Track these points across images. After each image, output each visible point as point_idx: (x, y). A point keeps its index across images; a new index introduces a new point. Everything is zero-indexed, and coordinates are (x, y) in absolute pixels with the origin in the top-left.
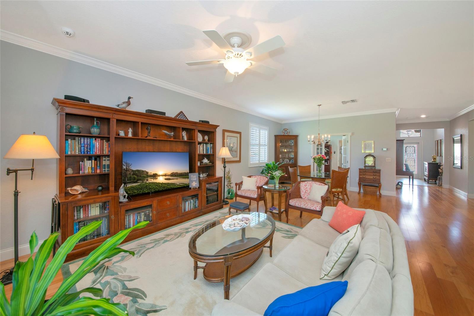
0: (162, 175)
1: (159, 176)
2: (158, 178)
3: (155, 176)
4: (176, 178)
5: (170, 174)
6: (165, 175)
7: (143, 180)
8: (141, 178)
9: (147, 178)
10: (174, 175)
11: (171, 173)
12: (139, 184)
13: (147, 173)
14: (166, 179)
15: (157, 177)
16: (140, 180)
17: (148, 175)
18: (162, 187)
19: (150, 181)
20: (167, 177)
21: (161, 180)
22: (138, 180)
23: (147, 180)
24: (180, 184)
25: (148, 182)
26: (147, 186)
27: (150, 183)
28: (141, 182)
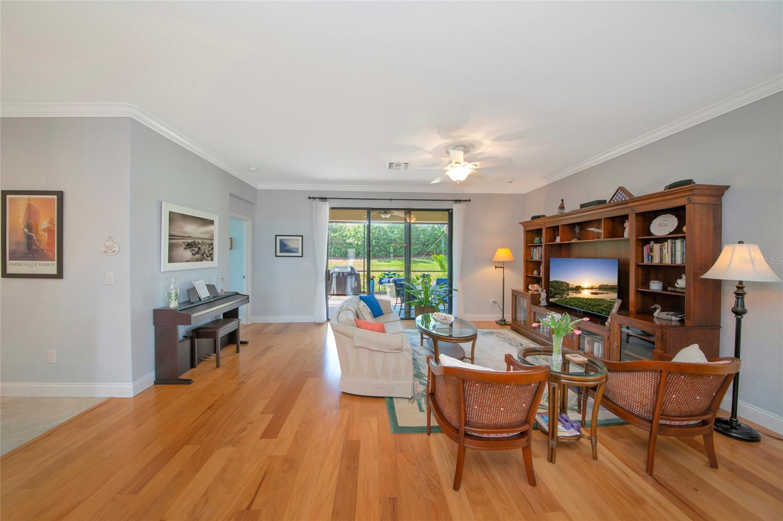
0: (587, 288)
1: (584, 289)
2: (582, 291)
3: (578, 289)
4: (605, 292)
5: (597, 287)
6: (592, 288)
7: (562, 294)
8: (560, 291)
9: (567, 291)
10: (603, 288)
11: (600, 286)
12: (557, 299)
13: (568, 284)
14: (592, 293)
15: (580, 291)
16: (558, 294)
17: (567, 288)
18: (587, 304)
19: (572, 296)
20: (594, 291)
21: (586, 294)
22: (556, 294)
23: (568, 295)
24: (612, 300)
25: (568, 297)
26: (567, 302)
27: (571, 298)
28: (560, 296)
